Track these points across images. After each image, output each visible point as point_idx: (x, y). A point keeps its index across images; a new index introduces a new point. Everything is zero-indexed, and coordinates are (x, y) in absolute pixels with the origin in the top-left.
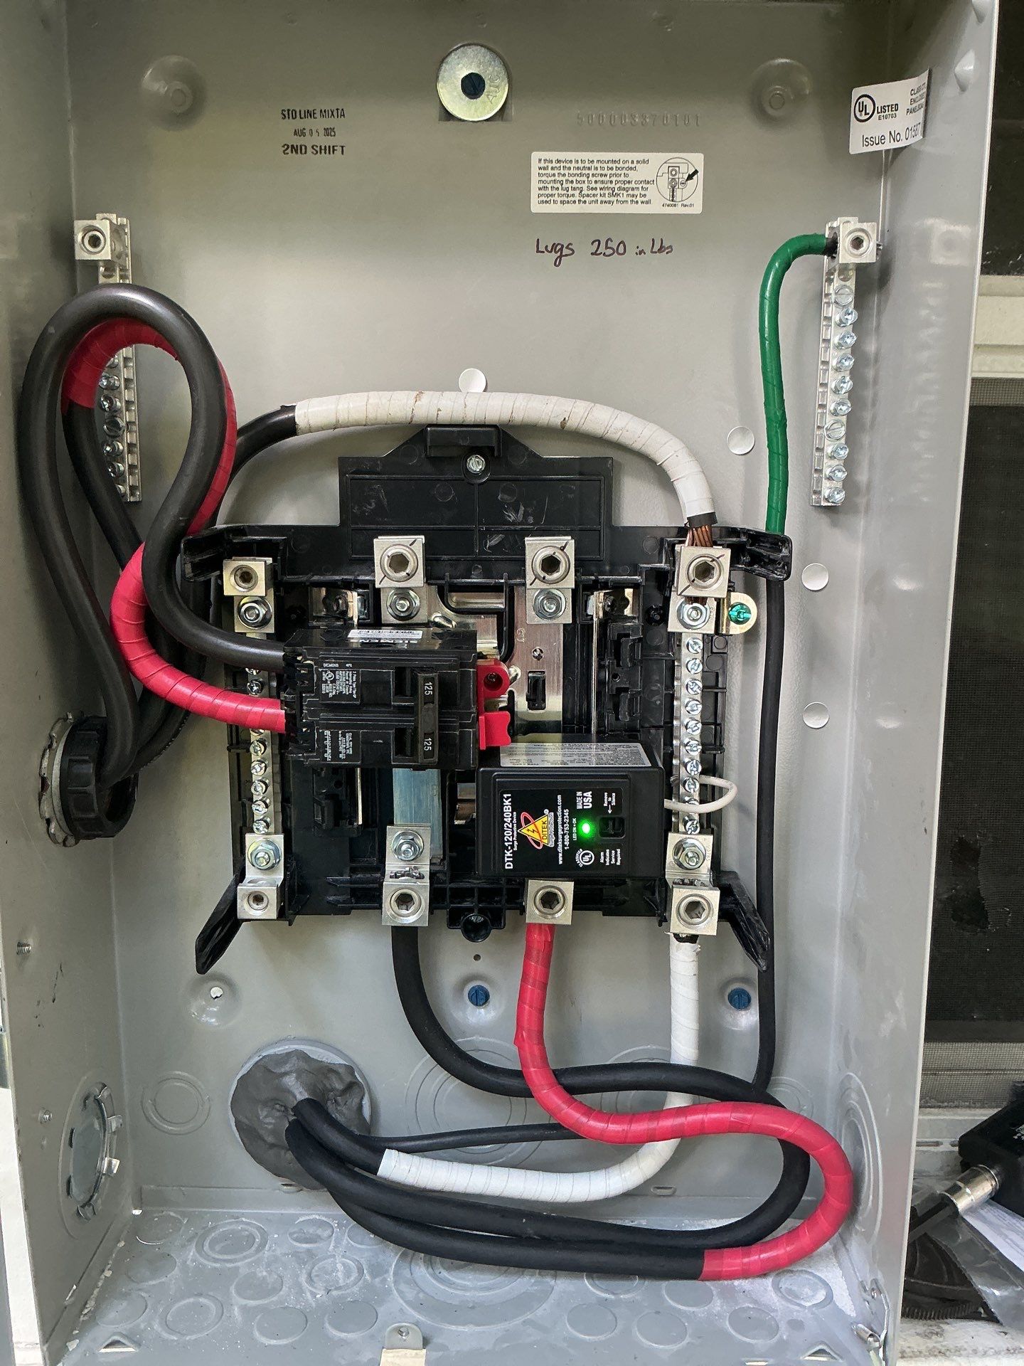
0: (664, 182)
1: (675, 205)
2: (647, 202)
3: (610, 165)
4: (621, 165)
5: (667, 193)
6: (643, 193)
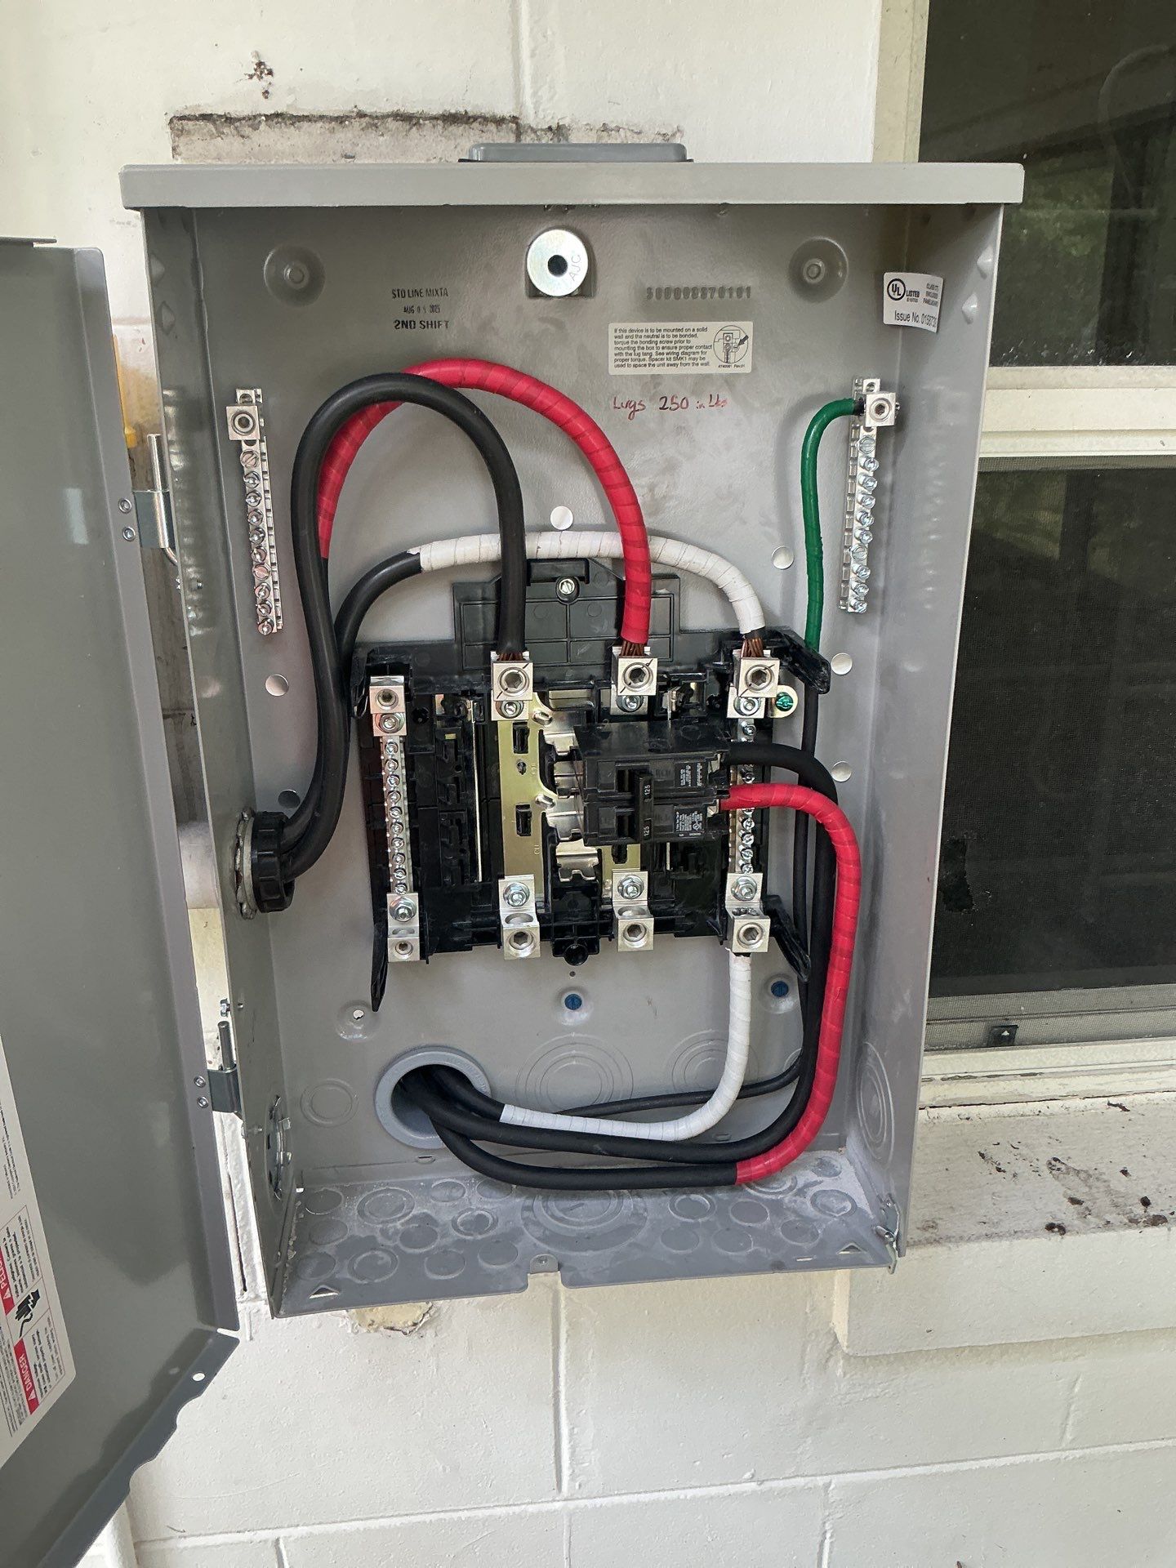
0: (720, 346)
1: (729, 366)
2: (707, 364)
3: (675, 333)
4: (684, 333)
5: (722, 356)
6: (703, 356)
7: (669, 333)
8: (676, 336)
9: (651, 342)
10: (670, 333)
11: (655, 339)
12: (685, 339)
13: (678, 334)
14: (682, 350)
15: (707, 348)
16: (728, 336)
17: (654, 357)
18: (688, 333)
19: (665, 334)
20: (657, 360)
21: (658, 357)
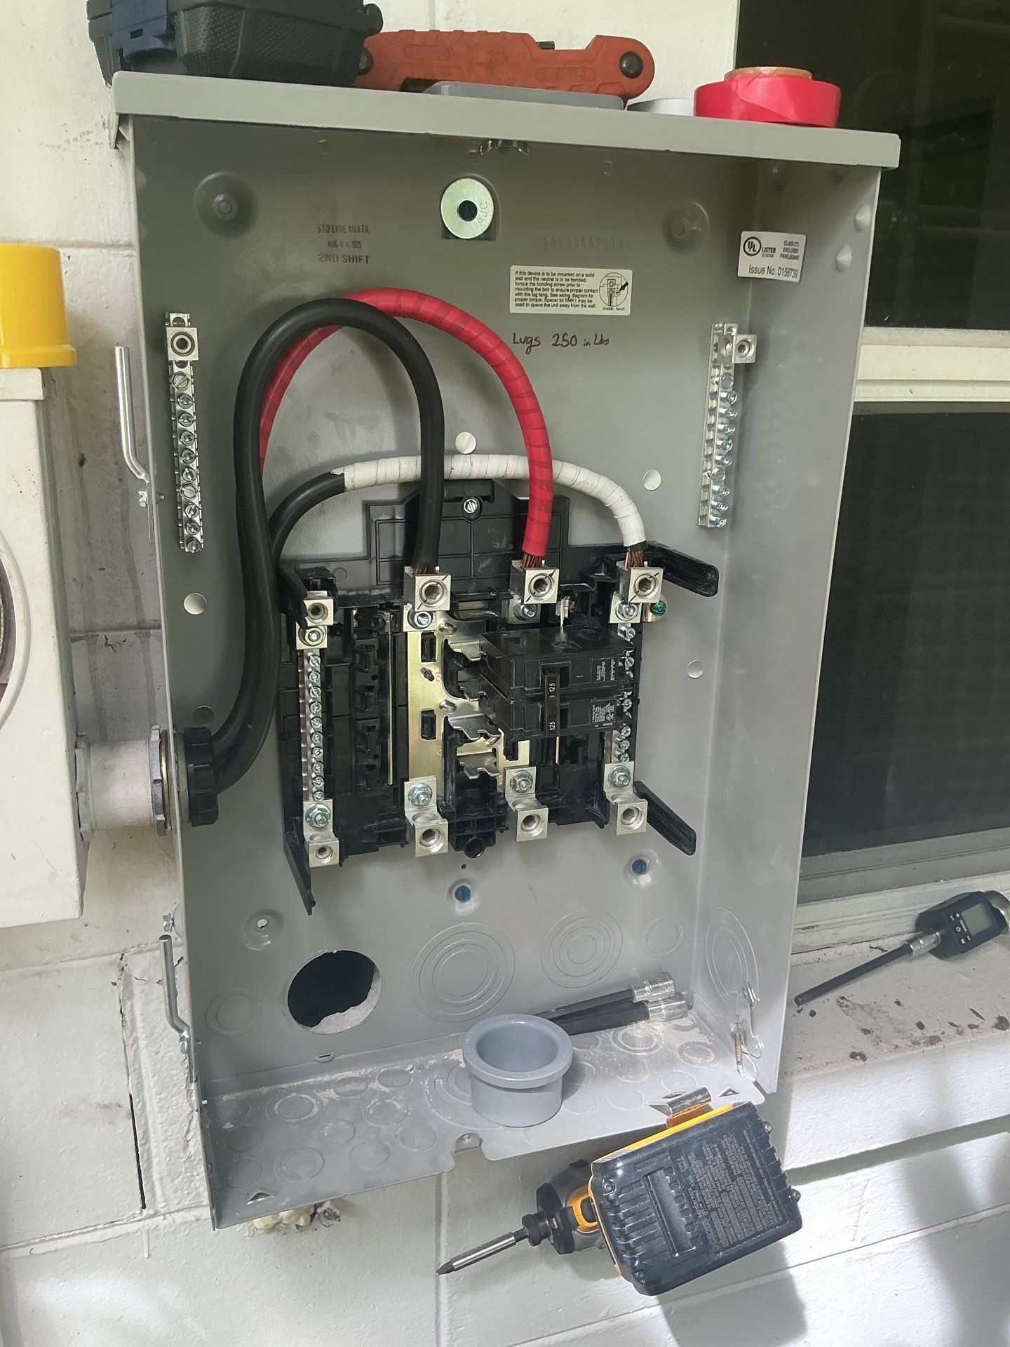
0: (604, 290)
1: (612, 309)
2: (593, 306)
3: (567, 277)
4: (575, 277)
5: (607, 300)
6: (590, 299)
7: (562, 277)
8: (568, 280)
9: (546, 284)
10: (564, 277)
11: (550, 282)
12: (576, 283)
13: (570, 278)
14: (573, 293)
15: (594, 291)
16: (611, 282)
17: (549, 298)
18: (578, 278)
19: (559, 277)
20: (551, 300)
21: (552, 298)
